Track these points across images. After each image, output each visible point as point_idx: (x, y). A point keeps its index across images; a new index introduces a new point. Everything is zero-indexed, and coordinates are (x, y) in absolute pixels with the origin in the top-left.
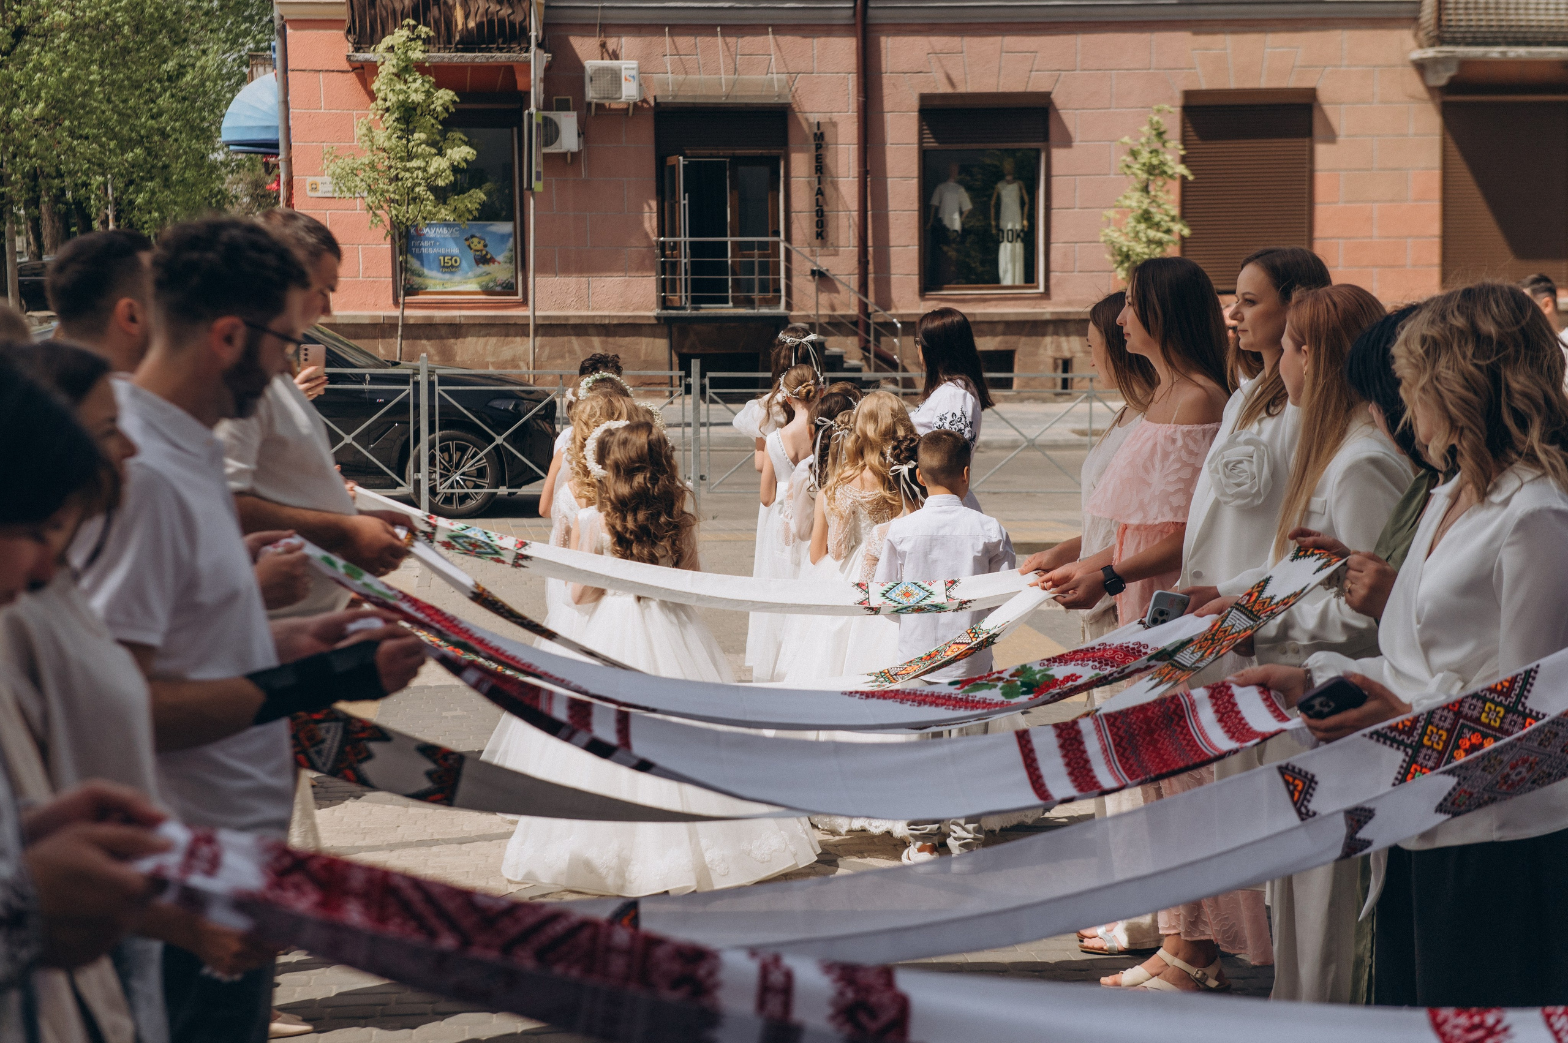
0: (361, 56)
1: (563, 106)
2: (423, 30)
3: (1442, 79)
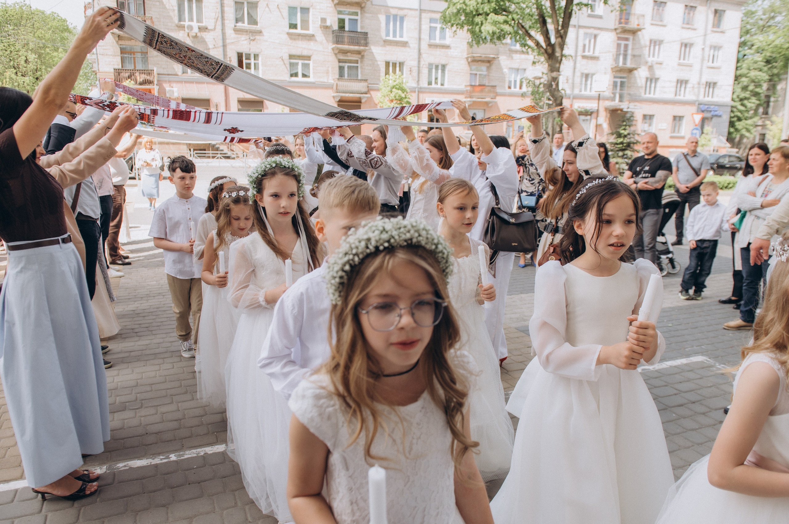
2: (132, 82)
3: (338, 100)
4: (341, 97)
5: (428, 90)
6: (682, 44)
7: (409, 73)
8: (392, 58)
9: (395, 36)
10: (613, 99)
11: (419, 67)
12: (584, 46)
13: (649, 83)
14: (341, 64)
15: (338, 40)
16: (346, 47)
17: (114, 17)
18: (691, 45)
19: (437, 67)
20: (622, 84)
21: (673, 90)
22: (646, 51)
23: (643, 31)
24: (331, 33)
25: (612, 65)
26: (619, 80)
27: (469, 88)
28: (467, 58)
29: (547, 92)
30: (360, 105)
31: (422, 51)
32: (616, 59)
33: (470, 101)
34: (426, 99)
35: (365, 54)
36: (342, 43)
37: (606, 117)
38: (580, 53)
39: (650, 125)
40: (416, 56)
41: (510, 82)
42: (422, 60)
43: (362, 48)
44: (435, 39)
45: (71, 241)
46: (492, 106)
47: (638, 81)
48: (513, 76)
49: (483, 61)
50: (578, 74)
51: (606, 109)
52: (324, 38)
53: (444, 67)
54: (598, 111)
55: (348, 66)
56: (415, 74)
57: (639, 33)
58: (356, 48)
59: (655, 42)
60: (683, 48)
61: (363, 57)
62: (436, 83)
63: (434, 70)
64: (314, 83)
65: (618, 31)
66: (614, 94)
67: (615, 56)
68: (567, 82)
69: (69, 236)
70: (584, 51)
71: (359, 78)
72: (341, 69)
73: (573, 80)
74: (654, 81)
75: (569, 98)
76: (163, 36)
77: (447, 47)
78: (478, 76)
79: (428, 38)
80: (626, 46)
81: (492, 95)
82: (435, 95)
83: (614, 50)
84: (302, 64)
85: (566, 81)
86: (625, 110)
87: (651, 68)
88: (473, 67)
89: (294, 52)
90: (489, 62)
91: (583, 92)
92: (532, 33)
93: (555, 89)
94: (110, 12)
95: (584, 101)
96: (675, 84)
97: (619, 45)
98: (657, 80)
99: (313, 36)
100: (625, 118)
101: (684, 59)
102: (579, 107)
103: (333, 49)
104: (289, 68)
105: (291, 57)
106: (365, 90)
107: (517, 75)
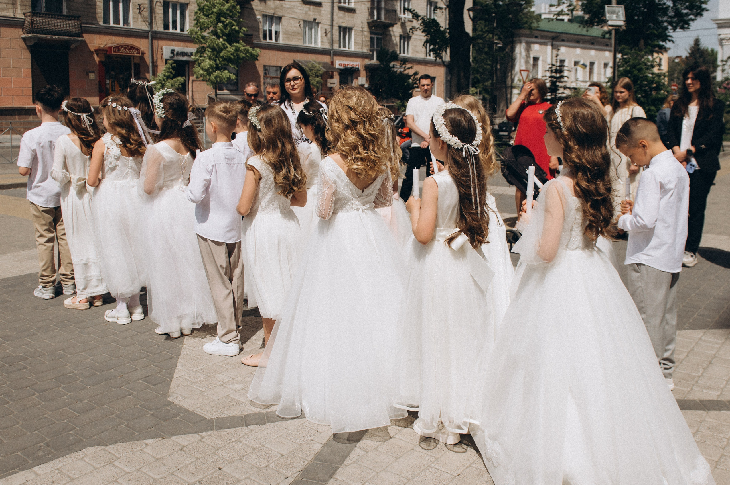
3: (30, 43)
4: (39, 39)
5: (165, 36)
7: (138, 11)
10: (372, 57)
11: (151, 6)
13: (402, 41)
19: (174, 5)
20: (378, 40)
21: (424, 49)
22: (398, 7)
25: (368, 19)
30: (68, 53)
32: (371, 14)
34: (164, 47)
37: (367, 76)
38: (336, 3)
41: (265, 31)
47: (393, 38)
48: (268, 24)
50: (336, 28)
51: (366, 68)
53: (183, 6)
54: (358, 69)
56: (146, 13)
60: (429, 6)
62: (175, 28)
63: (170, 11)
66: (372, 51)
67: (370, 10)
68: (326, 36)
70: (340, 1)
71: (65, 13)
73: (332, 35)
74: (406, 39)
75: (330, 54)
82: (174, 43)
83: (369, 2)
85: (324, 35)
87: (403, 25)
91: (342, 48)
95: (344, 58)
98: (409, 38)
102: (340, 65)
106: (74, 30)
107: (272, 25)
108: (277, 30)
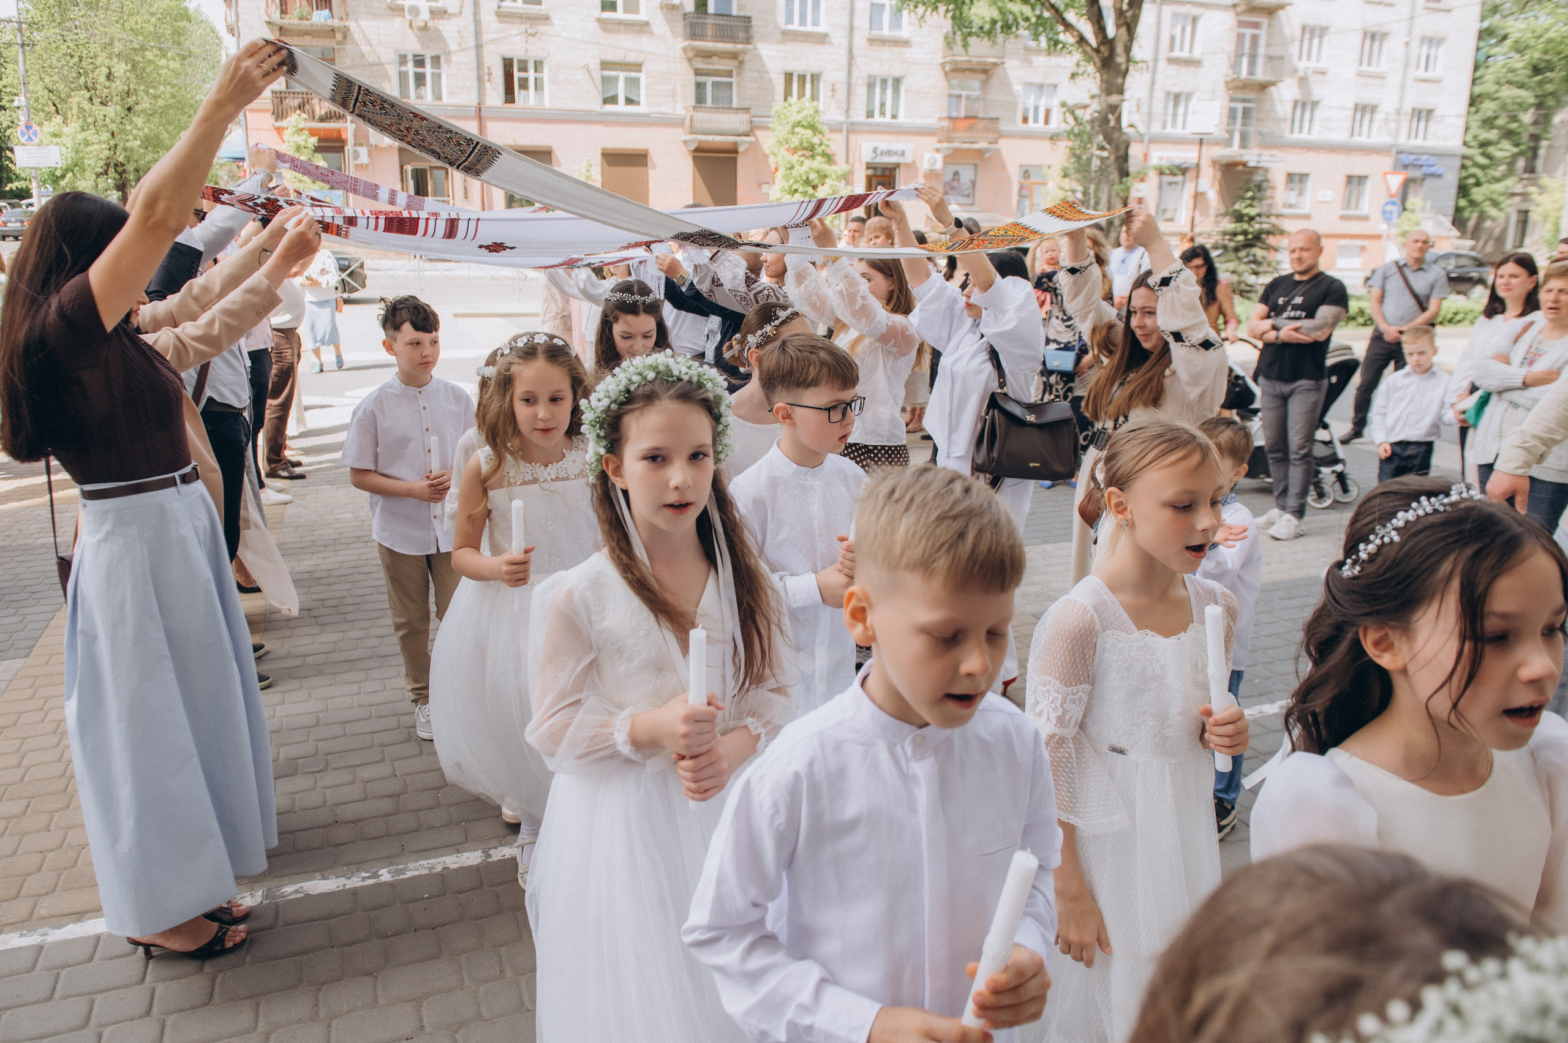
0: (278, 124)
1: (361, 145)
2: (304, 116)
3: (693, 148)
4: (700, 142)
5: (867, 128)
6: (1365, 34)
7: (830, 94)
8: (797, 66)
9: (803, 22)
10: (1228, 143)
11: (849, 84)
12: (1173, 38)
13: (1298, 111)
14: (701, 79)
15: (694, 31)
16: (709, 45)
17: (276, 59)
18: (1384, 36)
19: (884, 82)
20: (1246, 112)
21: (1348, 125)
22: (1294, 49)
23: (1288, 8)
24: (680, 17)
25: (1226, 76)
26: (1240, 106)
27: (945, 123)
28: (943, 65)
29: (1097, 133)
30: (735, 159)
31: (855, 52)
32: (1236, 65)
33: (948, 149)
34: (863, 144)
35: (746, 58)
36: (702, 37)
37: (1214, 177)
38: (1164, 53)
39: (1300, 194)
40: (844, 62)
41: (1026, 110)
42: (854, 68)
43: (740, 46)
44: (881, 29)
45: (198, 478)
46: (989, 158)
47: (1278, 107)
48: (1032, 97)
49: (973, 71)
50: (1159, 94)
51: (1214, 163)
52: (667, 28)
53: (897, 81)
54: (1198, 166)
55: (713, 82)
56: (842, 96)
57: (1281, 13)
58: (729, 47)
59: (1312, 31)
60: (1368, 42)
61: (741, 63)
62: (883, 113)
63: (878, 90)
64: (647, 116)
65: (1239, 9)
66: (1231, 133)
67: (1233, 59)
68: (1138, 110)
69: (194, 468)
70: (1172, 49)
71: (735, 105)
72: (700, 87)
73: (1150, 107)
74: (1308, 107)
75: (1142, 141)
76: (368, 92)
77: (905, 43)
78: (963, 100)
79: (867, 25)
80: (1255, 39)
81: (991, 136)
82: (880, 137)
83: (1231, 47)
84: (626, 78)
85: (1134, 109)
86: (1252, 164)
87: (1303, 81)
88: (955, 82)
89: (611, 56)
90: (985, 71)
91: (1169, 130)
92: (1071, 16)
93: (1113, 128)
94: (269, 49)
95: (1171, 147)
96: (1351, 113)
97: (1240, 37)
98: (1315, 104)
99: (647, 24)
100: (1252, 185)
101: (1369, 64)
102: (1160, 158)
103: (684, 50)
104: (600, 87)
105: (605, 65)
106: (744, 128)
107: (1040, 98)
108: (1049, 107)
